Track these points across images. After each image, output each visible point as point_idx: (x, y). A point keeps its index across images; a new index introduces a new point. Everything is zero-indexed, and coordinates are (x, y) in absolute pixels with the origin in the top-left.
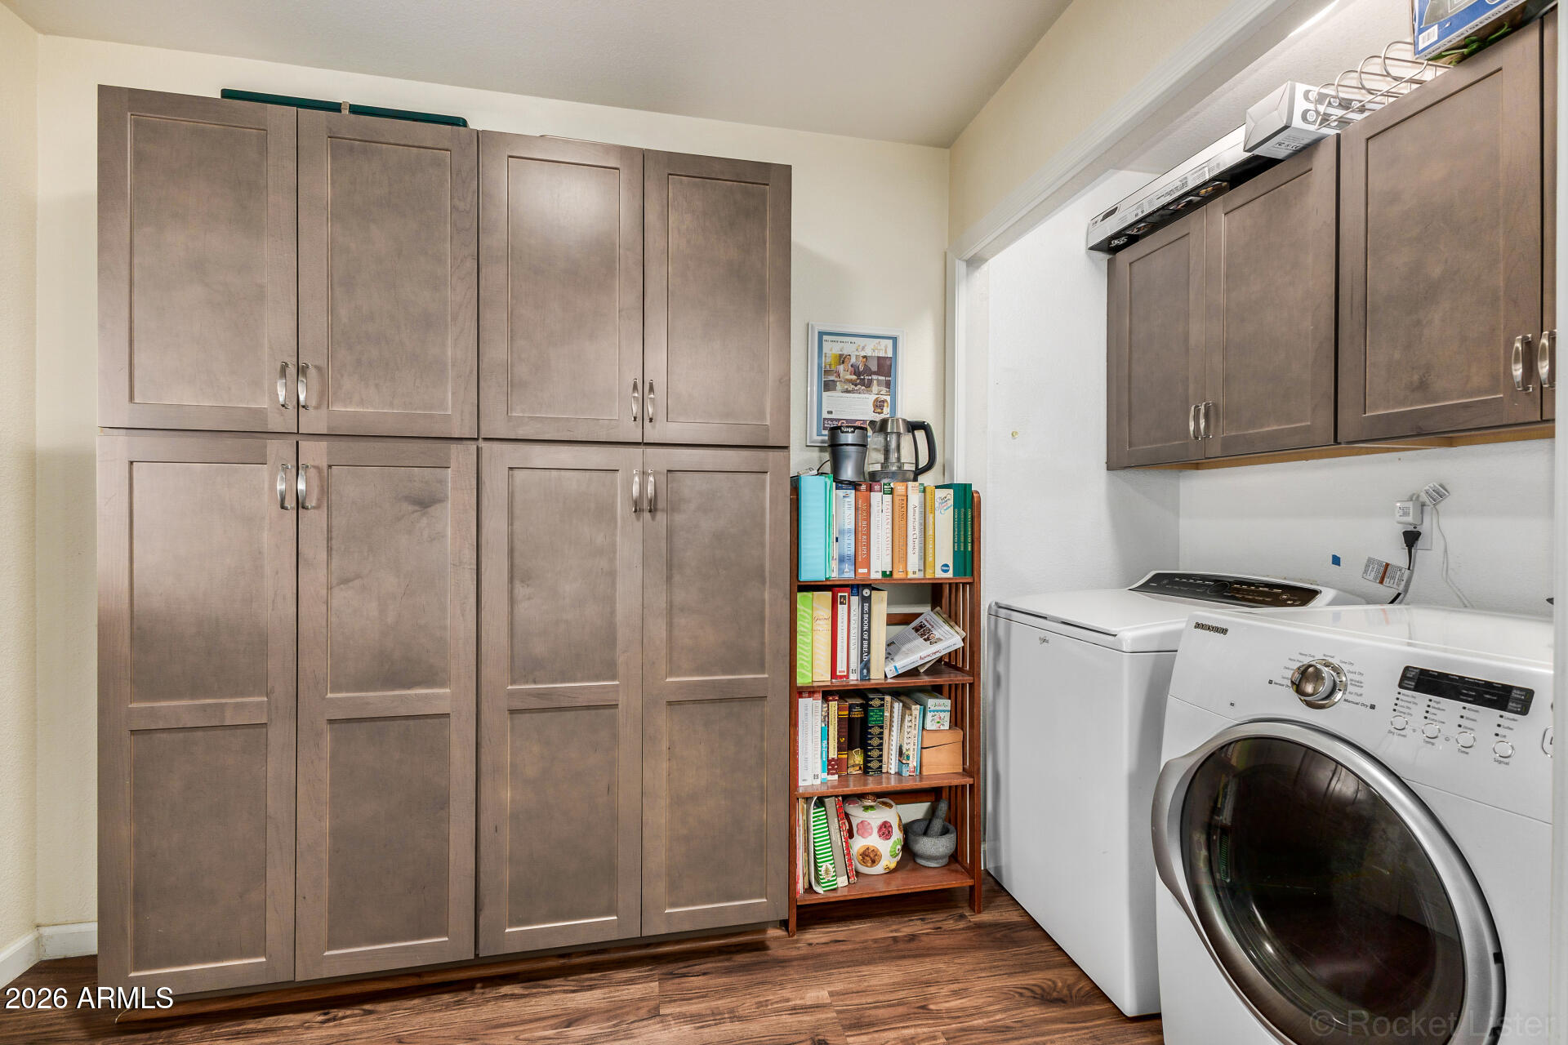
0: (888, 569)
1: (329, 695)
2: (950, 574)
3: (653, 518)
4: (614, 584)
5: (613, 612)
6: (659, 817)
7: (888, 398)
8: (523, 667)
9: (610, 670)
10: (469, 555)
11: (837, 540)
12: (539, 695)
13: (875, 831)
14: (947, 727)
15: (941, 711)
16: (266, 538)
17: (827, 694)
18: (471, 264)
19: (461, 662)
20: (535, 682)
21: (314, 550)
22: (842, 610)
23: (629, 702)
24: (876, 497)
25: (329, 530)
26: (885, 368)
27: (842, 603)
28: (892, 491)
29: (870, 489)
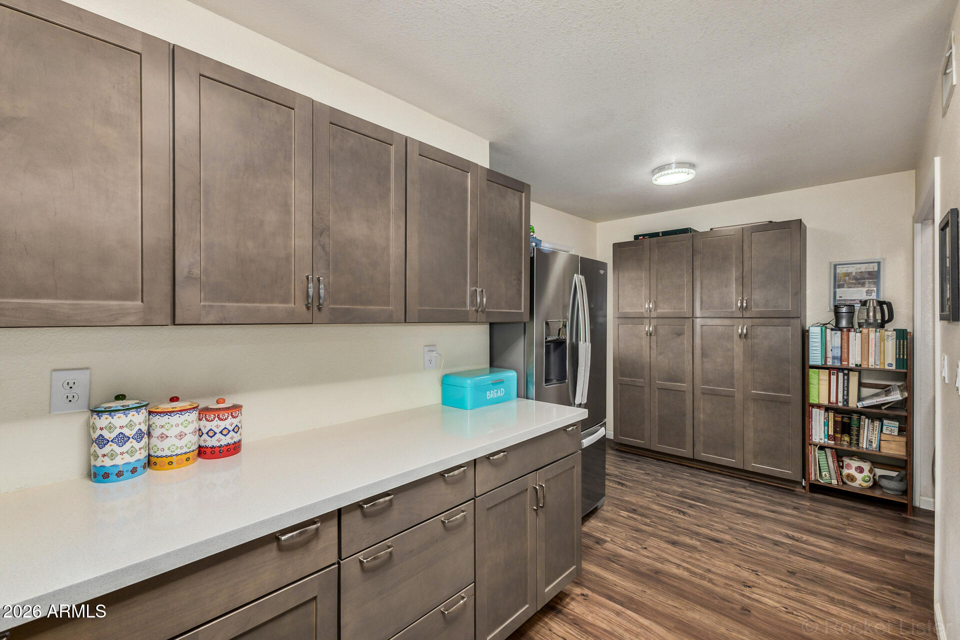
0: (859, 363)
1: (657, 382)
2: (894, 368)
3: (747, 340)
4: (733, 360)
5: (733, 368)
6: (750, 434)
7: (875, 289)
8: (706, 382)
9: (732, 386)
10: (690, 349)
11: (831, 350)
12: (710, 390)
13: (854, 468)
14: (896, 433)
15: (893, 427)
16: (644, 343)
17: (827, 409)
18: (691, 270)
19: (689, 378)
20: (709, 386)
21: (654, 346)
22: (834, 378)
23: (739, 396)
24: (852, 334)
25: (657, 341)
26: (874, 277)
27: (833, 375)
28: (861, 332)
29: (849, 331)
